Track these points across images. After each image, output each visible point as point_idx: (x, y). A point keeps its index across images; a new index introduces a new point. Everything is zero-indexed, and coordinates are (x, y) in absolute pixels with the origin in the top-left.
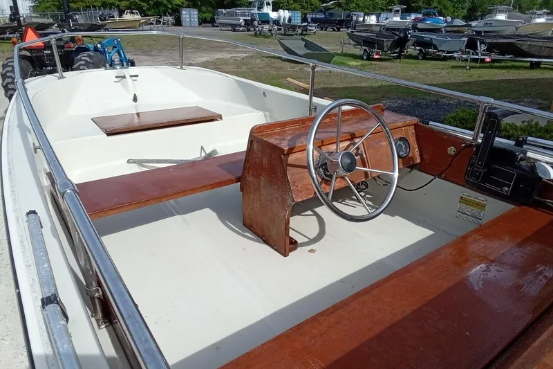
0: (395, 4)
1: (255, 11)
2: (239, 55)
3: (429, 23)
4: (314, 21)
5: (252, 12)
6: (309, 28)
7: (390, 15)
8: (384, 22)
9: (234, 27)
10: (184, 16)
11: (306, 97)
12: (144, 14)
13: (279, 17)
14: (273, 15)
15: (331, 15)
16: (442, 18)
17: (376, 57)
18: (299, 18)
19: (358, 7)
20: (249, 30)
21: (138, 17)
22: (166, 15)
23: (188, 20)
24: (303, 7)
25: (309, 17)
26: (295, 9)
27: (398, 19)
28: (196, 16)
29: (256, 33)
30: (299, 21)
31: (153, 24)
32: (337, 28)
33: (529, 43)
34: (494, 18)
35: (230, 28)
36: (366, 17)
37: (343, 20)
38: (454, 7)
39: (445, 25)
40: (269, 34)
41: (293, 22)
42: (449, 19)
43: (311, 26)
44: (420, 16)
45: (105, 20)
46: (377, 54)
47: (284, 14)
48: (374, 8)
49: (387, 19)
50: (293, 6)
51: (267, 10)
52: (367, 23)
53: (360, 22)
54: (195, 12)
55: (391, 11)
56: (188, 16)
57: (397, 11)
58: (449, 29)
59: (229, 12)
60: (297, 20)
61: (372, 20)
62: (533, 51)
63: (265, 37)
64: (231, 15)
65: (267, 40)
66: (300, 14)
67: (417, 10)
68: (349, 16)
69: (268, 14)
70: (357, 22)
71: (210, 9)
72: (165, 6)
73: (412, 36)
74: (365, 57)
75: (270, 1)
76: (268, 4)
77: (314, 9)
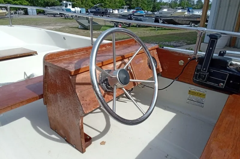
0: (124, 5)
1: (64, 8)
2: (58, 27)
3: (139, 13)
4: (91, 12)
5: (63, 8)
7: (123, 10)
8: (121, 13)
9: (55, 15)
10: (29, 10)
11: (90, 38)
13: (76, 10)
14: (73, 10)
15: (99, 9)
16: (143, 11)
18: (85, 11)
19: (110, 7)
20: (62, 16)
21: (5, 11)
22: (20, 10)
23: (31, 12)
24: (86, 7)
25: (89, 10)
26: (82, 7)
27: (126, 11)
29: (65, 18)
31: (13, 14)
32: (102, 15)
33: (178, 19)
34: (163, 11)
35: (53, 16)
36: (113, 11)
37: (104, 12)
38: (147, 7)
39: (145, 14)
40: (72, 18)
42: (146, 11)
44: (135, 10)
46: (120, 25)
47: (78, 9)
48: (116, 7)
49: (122, 11)
50: (81, 6)
51: (69, 7)
52: (114, 13)
53: (111, 13)
55: (123, 8)
56: (31, 10)
57: (126, 8)
58: (147, 15)
62: (180, 22)
63: (70, 19)
65: (71, 21)
66: (85, 9)
67: (133, 8)
68: (106, 10)
69: (70, 9)
70: (110, 13)
73: (133, 17)
75: (71, 3)
76: (70, 5)
77: (91, 7)
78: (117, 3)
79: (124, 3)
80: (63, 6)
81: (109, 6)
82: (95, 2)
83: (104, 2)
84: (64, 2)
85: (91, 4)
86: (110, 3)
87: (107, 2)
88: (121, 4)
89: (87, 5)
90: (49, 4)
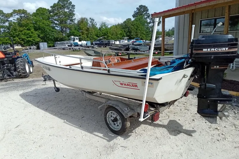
0: (125, 37)
1: (72, 42)
3: (138, 43)
4: (96, 44)
5: (71, 42)
6: (94, 47)
7: (124, 40)
8: (122, 43)
9: (64, 49)
10: (41, 45)
12: (22, 46)
13: (82, 43)
14: (80, 43)
15: (102, 42)
16: (142, 41)
17: (120, 55)
20: (70, 49)
21: (20, 47)
22: (32, 46)
23: (43, 47)
24: (91, 40)
25: (94, 43)
26: (88, 40)
27: (126, 42)
28: (46, 45)
29: (73, 50)
30: (90, 45)
31: (28, 49)
32: (105, 46)
34: (159, 39)
35: (62, 49)
36: (115, 42)
37: (107, 43)
38: (146, 36)
39: (143, 43)
40: (79, 50)
41: (87, 45)
42: (144, 41)
43: (95, 46)
44: (135, 40)
45: (6, 49)
46: (120, 53)
47: (84, 43)
48: (118, 38)
49: (123, 42)
51: (77, 41)
52: (116, 44)
54: (46, 44)
55: (124, 39)
56: (43, 45)
57: (126, 39)
58: (145, 44)
59: (61, 43)
60: (89, 44)
61: (117, 43)
63: (78, 51)
64: (62, 44)
65: (79, 52)
66: (90, 42)
67: (133, 39)
68: (109, 42)
69: (77, 43)
70: (113, 44)
71: (52, 42)
72: (32, 42)
73: (131, 47)
74: (116, 55)
75: (78, 38)
76: (77, 39)
77: (95, 40)
78: (118, 35)
79: (125, 35)
80: (71, 40)
81: (112, 38)
82: (99, 35)
83: (106, 35)
84: (72, 37)
85: (95, 37)
86: (112, 35)
87: (109, 35)
88: (122, 35)
89: (92, 38)
90: (58, 39)
